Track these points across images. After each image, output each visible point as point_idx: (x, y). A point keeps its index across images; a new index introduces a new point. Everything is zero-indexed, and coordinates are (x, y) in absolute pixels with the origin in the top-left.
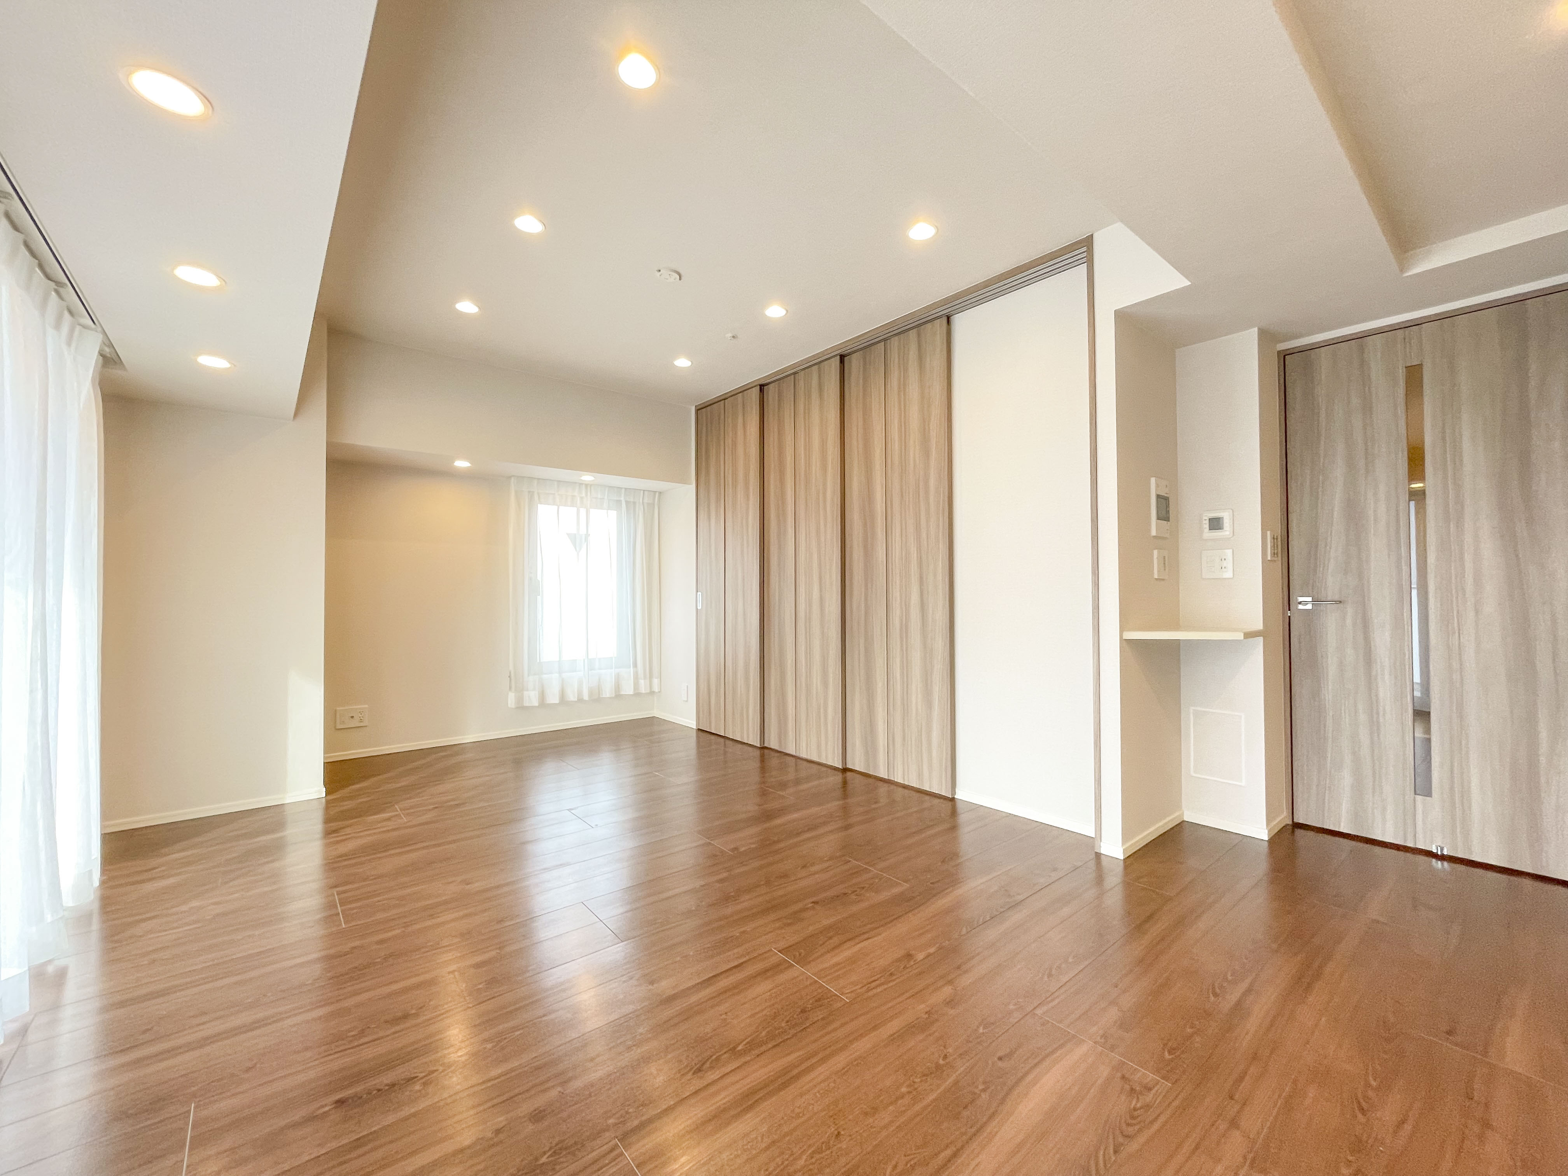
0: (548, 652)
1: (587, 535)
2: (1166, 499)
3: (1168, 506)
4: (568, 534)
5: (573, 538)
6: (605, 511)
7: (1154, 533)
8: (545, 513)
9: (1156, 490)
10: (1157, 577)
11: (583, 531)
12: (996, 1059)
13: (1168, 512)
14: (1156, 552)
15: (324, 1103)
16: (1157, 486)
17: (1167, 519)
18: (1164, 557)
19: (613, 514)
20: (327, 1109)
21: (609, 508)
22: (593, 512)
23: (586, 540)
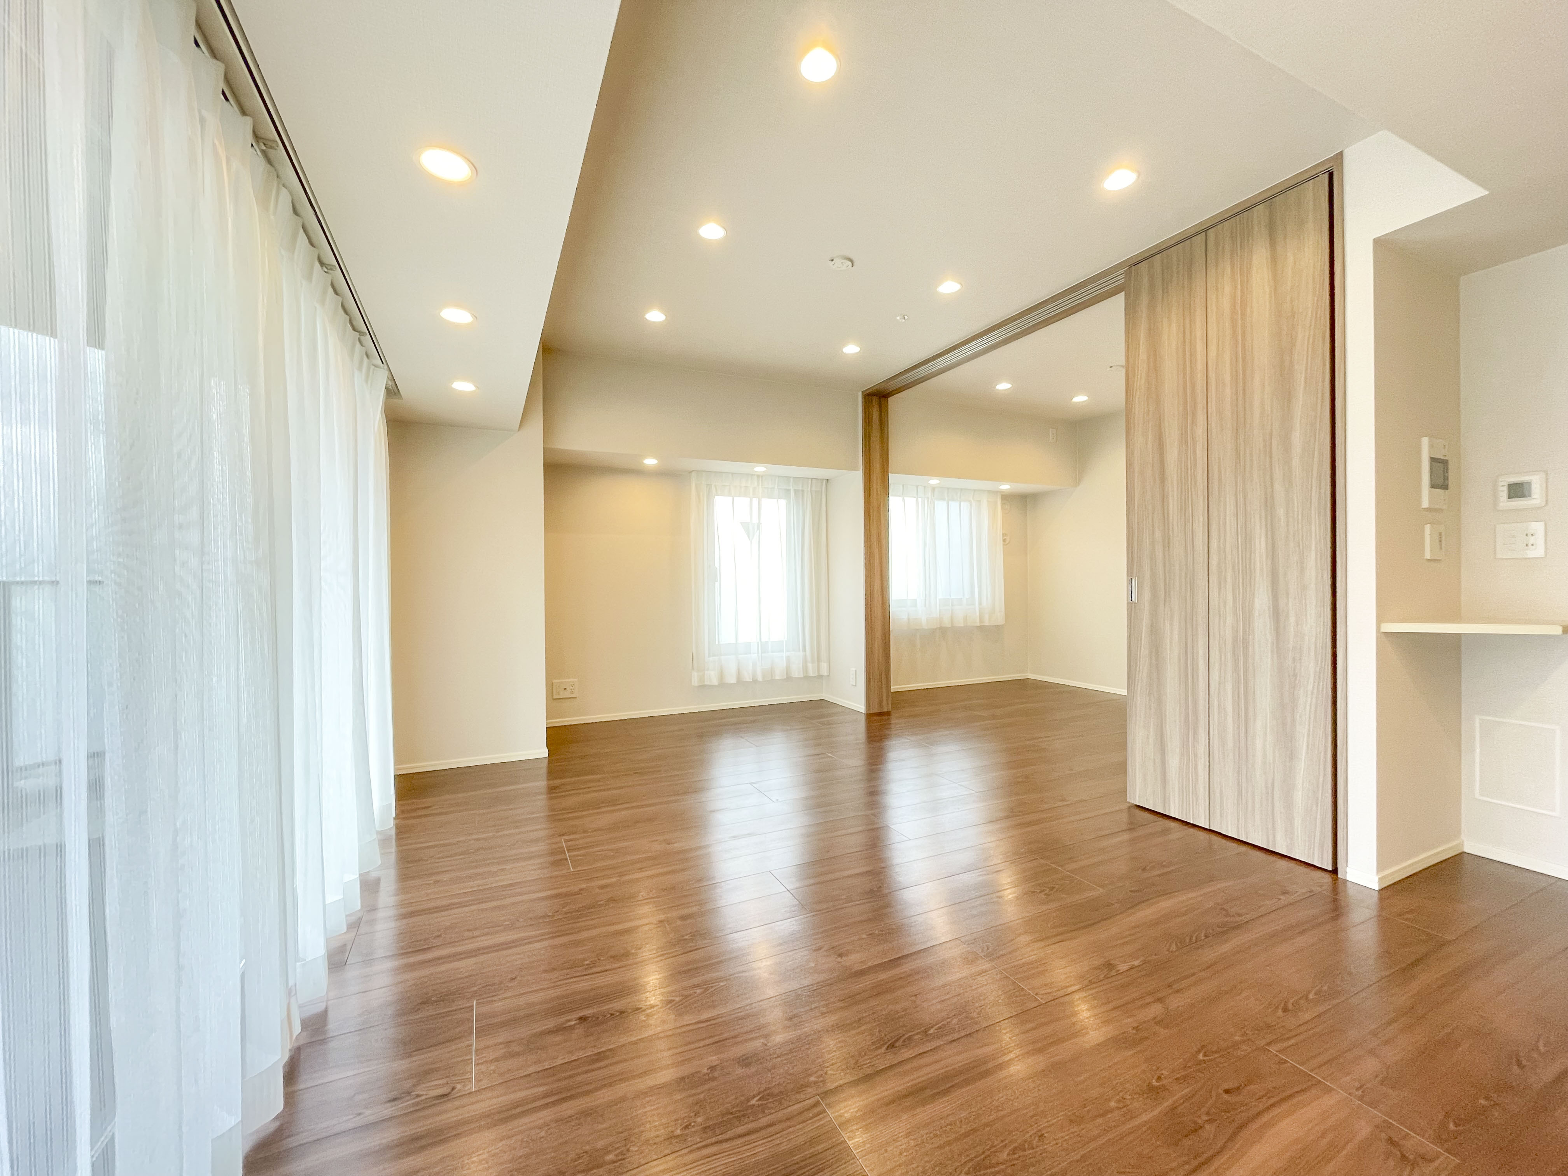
0: (726, 636)
1: (759, 524)
2: (1444, 463)
3: (1446, 470)
4: (741, 523)
5: (746, 527)
6: (776, 500)
7: (1425, 504)
8: (722, 504)
9: (1430, 452)
10: (1429, 558)
11: (755, 520)
12: (1221, 1091)
13: (1446, 478)
14: (1428, 528)
15: (569, 1018)
16: (1431, 446)
17: (1445, 487)
18: (1440, 534)
19: (783, 502)
20: (573, 1023)
21: (779, 498)
22: (765, 501)
23: (759, 528)
